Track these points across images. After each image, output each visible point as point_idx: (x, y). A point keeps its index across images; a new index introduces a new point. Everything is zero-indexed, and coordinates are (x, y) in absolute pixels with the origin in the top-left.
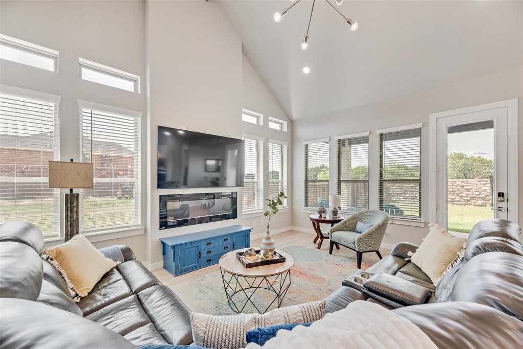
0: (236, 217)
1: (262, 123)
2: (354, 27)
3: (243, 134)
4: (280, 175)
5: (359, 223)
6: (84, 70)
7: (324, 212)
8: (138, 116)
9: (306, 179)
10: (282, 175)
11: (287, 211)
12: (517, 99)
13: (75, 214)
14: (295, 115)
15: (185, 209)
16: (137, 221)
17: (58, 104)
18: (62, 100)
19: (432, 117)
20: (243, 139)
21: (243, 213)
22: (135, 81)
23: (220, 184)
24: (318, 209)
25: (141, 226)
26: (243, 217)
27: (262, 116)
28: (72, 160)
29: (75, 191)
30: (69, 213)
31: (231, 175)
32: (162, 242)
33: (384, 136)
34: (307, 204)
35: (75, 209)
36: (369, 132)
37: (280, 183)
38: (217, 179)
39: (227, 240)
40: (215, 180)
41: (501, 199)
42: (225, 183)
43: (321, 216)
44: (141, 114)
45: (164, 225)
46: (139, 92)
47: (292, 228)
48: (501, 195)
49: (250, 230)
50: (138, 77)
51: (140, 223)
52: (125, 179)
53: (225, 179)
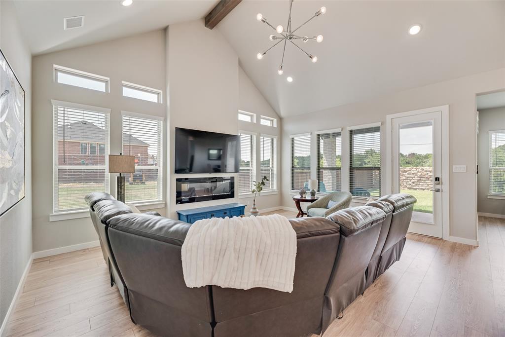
0: (233, 197)
1: (255, 121)
2: (315, 60)
3: (239, 131)
4: (271, 163)
5: (330, 201)
6: (124, 89)
7: (305, 193)
8: (161, 120)
9: (293, 167)
10: (273, 164)
11: (277, 193)
12: (448, 106)
14: (283, 113)
15: (192, 191)
16: (160, 198)
17: (109, 114)
18: (110, 110)
19: (389, 118)
20: (239, 135)
21: (239, 194)
22: (159, 94)
23: (221, 171)
24: (300, 191)
25: (163, 201)
26: (239, 197)
27: (255, 115)
28: (121, 154)
29: (123, 175)
30: (120, 189)
31: (230, 162)
32: (178, 213)
33: (353, 132)
34: (293, 188)
35: (123, 187)
36: (341, 129)
37: (271, 170)
38: (219, 166)
39: (226, 213)
40: (217, 167)
41: (437, 182)
42: (226, 170)
43: (302, 196)
44: (163, 118)
45: (179, 201)
46: (162, 103)
47: (281, 208)
48: (437, 179)
49: (244, 207)
50: (161, 92)
51: (161, 199)
52: (154, 167)
53: (226, 166)
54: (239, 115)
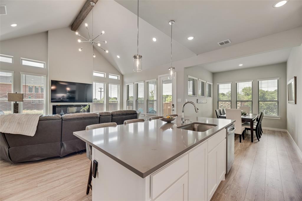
1: (106, 77)
6: (23, 61)
8: (45, 76)
12: (176, 72)
13: (17, 110)
17: (13, 74)
18: (14, 72)
19: (159, 77)
27: (106, 74)
28: (16, 93)
29: (17, 102)
30: (15, 109)
35: (17, 108)
45: (54, 113)
46: (45, 68)
48: (173, 105)
50: (45, 62)
54: (94, 73)
